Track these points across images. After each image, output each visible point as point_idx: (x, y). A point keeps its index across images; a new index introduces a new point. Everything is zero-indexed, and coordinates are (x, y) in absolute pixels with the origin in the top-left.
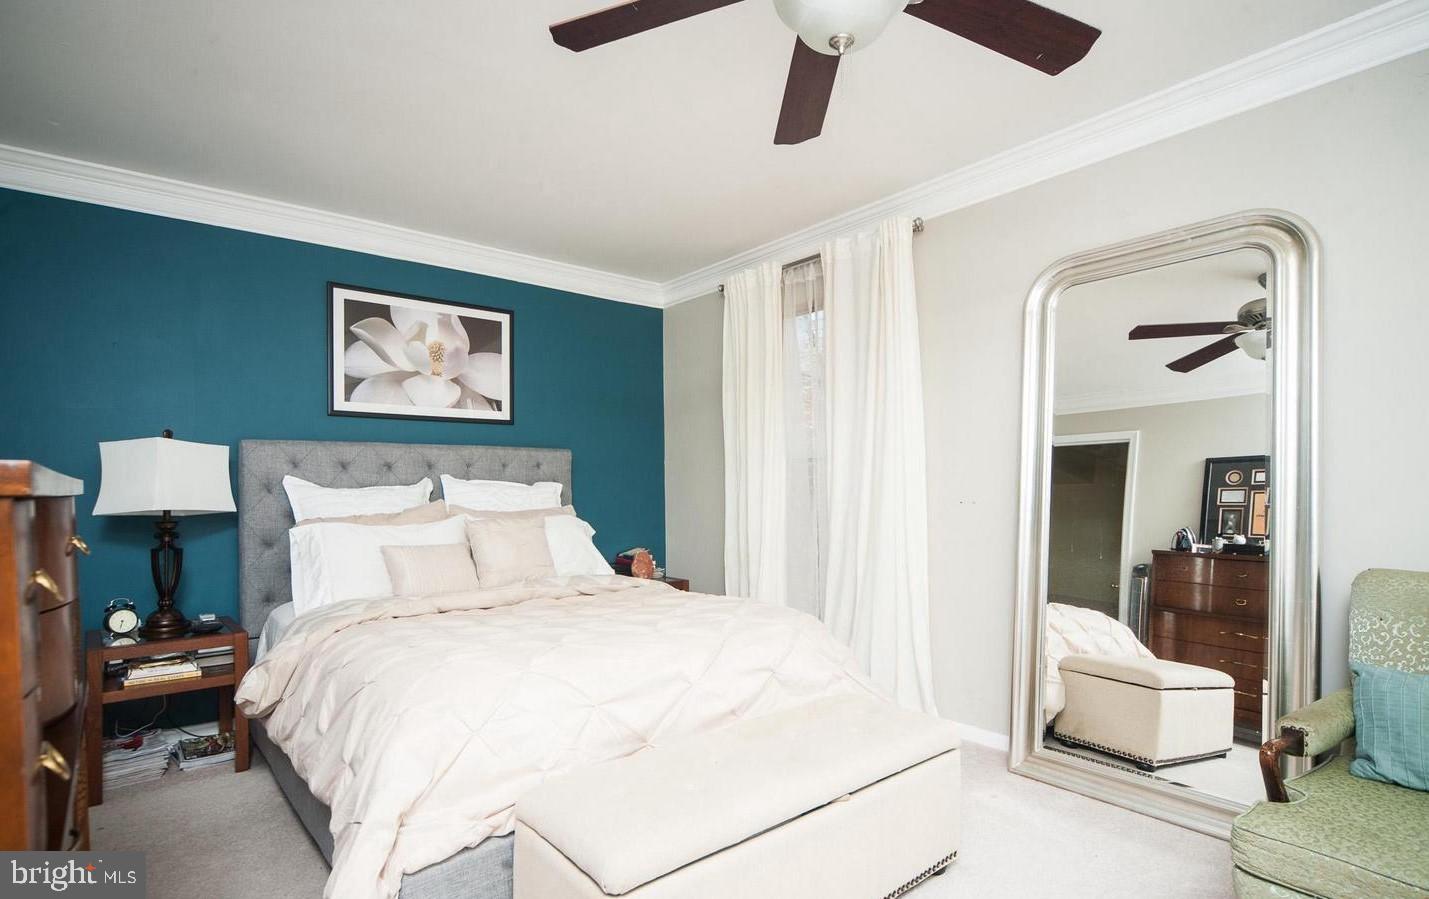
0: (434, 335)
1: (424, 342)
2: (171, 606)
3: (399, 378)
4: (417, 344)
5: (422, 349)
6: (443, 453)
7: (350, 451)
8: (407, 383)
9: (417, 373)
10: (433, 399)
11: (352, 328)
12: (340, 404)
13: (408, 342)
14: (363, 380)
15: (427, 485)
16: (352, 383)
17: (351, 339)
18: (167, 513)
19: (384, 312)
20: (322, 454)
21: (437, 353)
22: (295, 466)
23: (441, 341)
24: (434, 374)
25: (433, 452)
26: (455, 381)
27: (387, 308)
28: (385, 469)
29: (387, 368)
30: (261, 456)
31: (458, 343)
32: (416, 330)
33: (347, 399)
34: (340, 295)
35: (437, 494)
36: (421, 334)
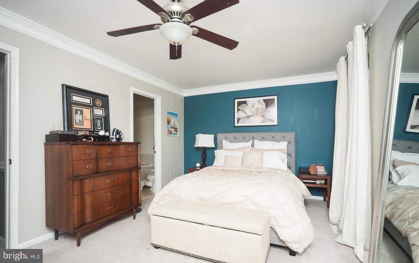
0: (256, 106)
1: (254, 108)
2: (204, 163)
3: (248, 117)
4: (253, 108)
5: (254, 109)
6: (256, 134)
7: (235, 135)
8: (250, 118)
9: (253, 115)
10: (256, 121)
11: (239, 107)
12: (236, 125)
13: (251, 108)
14: (240, 119)
15: (251, 142)
16: (239, 120)
17: (238, 110)
18: (204, 147)
19: (245, 102)
20: (230, 135)
21: (257, 110)
22: (226, 138)
23: (258, 107)
24: (257, 115)
25: (253, 134)
26: (262, 116)
27: (246, 101)
28: (243, 138)
29: (246, 115)
30: (220, 136)
31: (263, 106)
32: (252, 105)
33: (238, 123)
34: (236, 101)
35: (253, 145)
36: (253, 106)
